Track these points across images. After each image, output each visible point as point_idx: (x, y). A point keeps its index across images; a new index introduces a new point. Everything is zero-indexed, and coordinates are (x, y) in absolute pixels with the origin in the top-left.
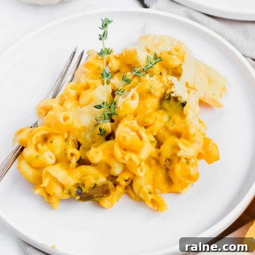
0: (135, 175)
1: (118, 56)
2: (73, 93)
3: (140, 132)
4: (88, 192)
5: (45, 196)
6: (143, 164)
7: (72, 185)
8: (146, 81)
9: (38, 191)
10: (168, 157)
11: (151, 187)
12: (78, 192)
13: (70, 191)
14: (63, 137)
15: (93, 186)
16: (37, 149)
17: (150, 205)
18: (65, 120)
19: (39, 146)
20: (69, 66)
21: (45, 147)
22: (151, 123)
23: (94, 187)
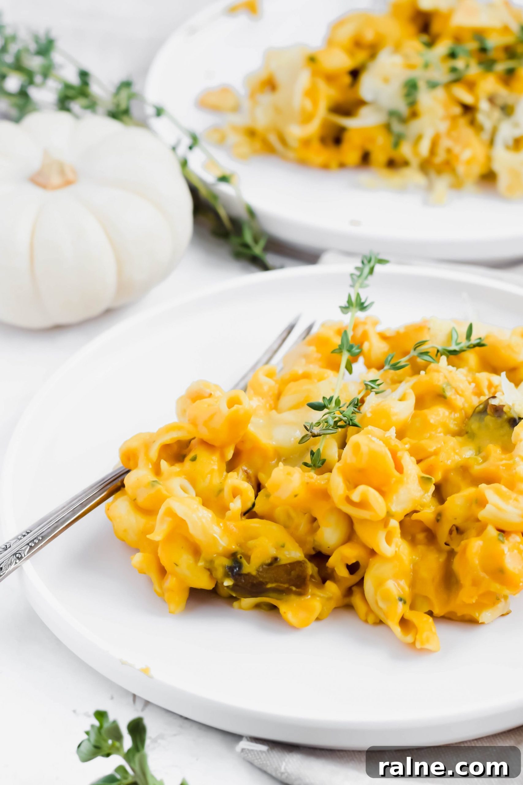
0: (372, 553)
1: (388, 334)
2: (269, 384)
3: (399, 454)
4: (254, 573)
5: (154, 575)
6: (394, 524)
7: (221, 549)
8: (438, 371)
9: (138, 558)
10: (458, 522)
11: (407, 589)
12: (231, 569)
13: (211, 562)
14: (222, 456)
15: (269, 561)
16: (157, 471)
17: (397, 629)
18: (230, 406)
19: (164, 464)
20: (276, 351)
21: (177, 468)
22: (432, 450)
23: (270, 565)
